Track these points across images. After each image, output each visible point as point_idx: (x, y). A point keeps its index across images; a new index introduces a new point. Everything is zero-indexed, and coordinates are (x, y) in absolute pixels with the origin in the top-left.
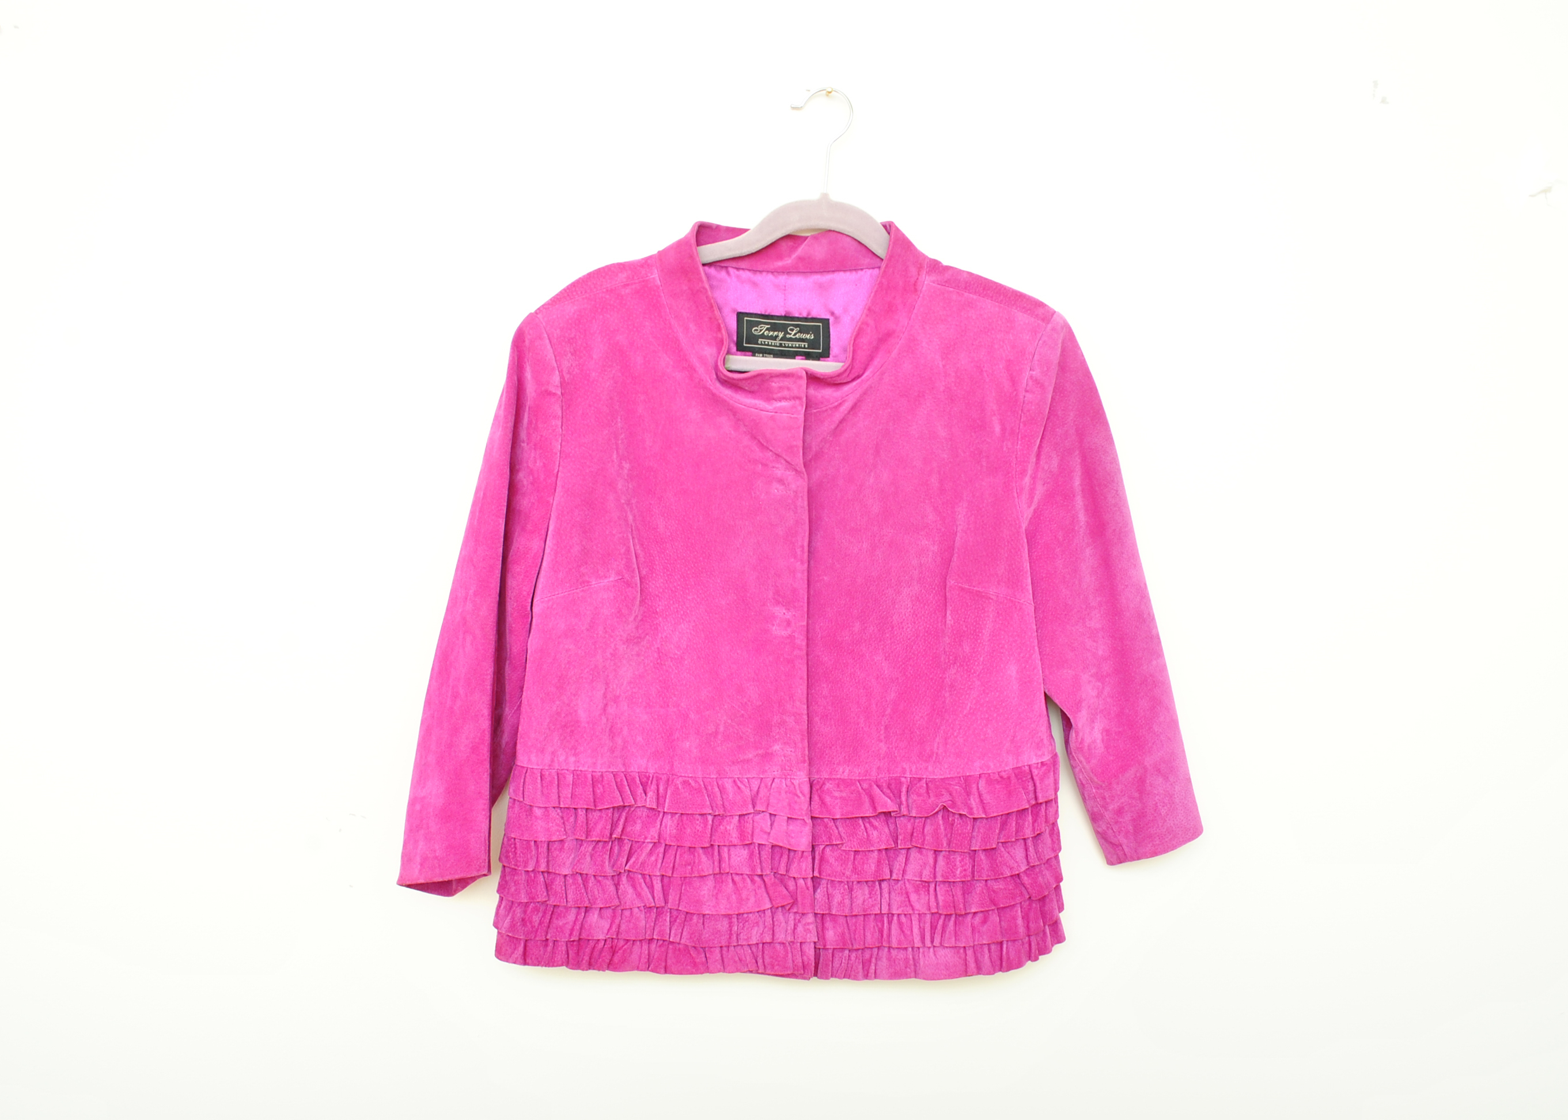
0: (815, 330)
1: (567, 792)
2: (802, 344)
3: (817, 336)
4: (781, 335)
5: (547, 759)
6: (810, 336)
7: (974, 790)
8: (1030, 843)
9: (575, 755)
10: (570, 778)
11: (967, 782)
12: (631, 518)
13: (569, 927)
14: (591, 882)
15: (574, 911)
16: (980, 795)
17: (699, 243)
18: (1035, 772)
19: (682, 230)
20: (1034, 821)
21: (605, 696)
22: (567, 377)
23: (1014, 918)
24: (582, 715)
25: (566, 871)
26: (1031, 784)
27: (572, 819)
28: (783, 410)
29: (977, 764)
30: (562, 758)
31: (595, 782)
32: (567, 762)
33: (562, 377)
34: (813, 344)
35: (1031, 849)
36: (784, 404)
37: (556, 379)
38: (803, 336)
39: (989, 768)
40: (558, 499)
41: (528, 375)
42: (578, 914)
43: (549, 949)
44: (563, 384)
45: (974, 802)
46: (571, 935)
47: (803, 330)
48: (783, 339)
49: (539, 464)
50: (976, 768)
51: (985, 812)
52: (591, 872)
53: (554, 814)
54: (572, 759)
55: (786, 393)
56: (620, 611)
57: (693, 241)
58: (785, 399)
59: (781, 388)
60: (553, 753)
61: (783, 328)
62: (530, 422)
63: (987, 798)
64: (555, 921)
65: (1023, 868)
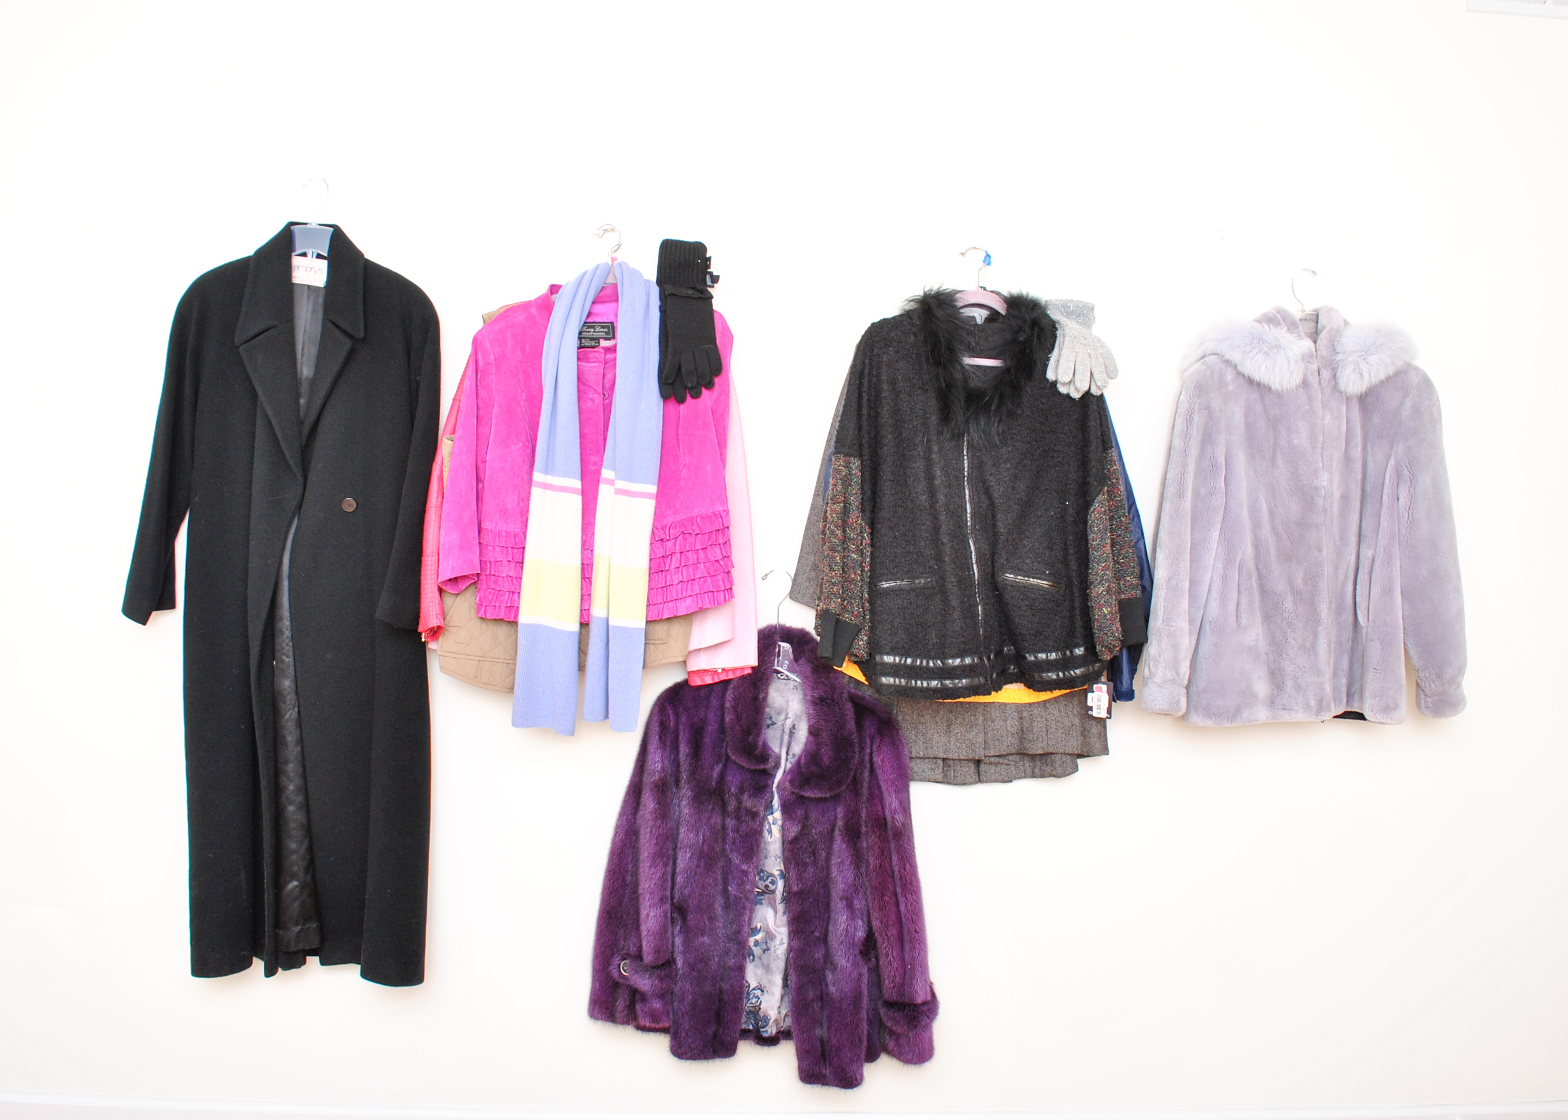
0: (608, 327)
1: (503, 540)
2: (603, 334)
3: (609, 330)
4: (592, 330)
5: (494, 525)
6: (606, 330)
7: (695, 522)
8: (722, 545)
9: (506, 523)
10: (504, 534)
11: (691, 520)
12: (527, 418)
13: (506, 600)
14: (515, 580)
15: (507, 593)
16: (698, 524)
17: (552, 293)
18: (722, 514)
19: (544, 290)
20: (723, 537)
21: (518, 498)
22: (497, 356)
23: (718, 580)
24: (509, 506)
25: (504, 575)
26: (720, 520)
27: (505, 552)
28: (595, 367)
29: (696, 511)
30: (500, 525)
31: (515, 536)
32: (504, 527)
33: (495, 356)
34: (607, 333)
35: (723, 550)
36: (594, 364)
37: (492, 357)
38: (603, 330)
39: (701, 512)
40: (495, 410)
41: (480, 356)
42: (509, 595)
43: (497, 610)
44: (495, 359)
45: (695, 527)
46: (507, 604)
47: (603, 327)
48: (594, 332)
49: (486, 395)
50: (696, 512)
51: (700, 531)
52: (514, 576)
53: (497, 548)
54: (505, 525)
55: (595, 360)
56: (524, 460)
57: (549, 294)
58: (594, 362)
59: (593, 358)
60: (496, 522)
61: (593, 327)
62: (481, 377)
63: (700, 525)
64: (499, 597)
65: (721, 557)
